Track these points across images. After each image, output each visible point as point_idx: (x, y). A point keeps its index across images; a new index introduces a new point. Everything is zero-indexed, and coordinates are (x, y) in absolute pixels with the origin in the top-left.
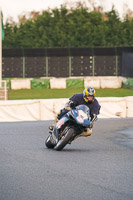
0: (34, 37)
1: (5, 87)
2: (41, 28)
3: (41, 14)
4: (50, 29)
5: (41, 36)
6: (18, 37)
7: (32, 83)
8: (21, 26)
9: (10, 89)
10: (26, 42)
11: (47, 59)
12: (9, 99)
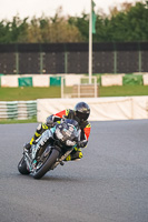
0: (126, 30)
1: (96, 84)
2: (134, 20)
3: (134, 5)
4: (144, 21)
5: (133, 29)
6: (109, 31)
7: (124, 79)
8: (113, 18)
9: (100, 86)
10: (118, 36)
11: (140, 53)
12: (99, 96)
